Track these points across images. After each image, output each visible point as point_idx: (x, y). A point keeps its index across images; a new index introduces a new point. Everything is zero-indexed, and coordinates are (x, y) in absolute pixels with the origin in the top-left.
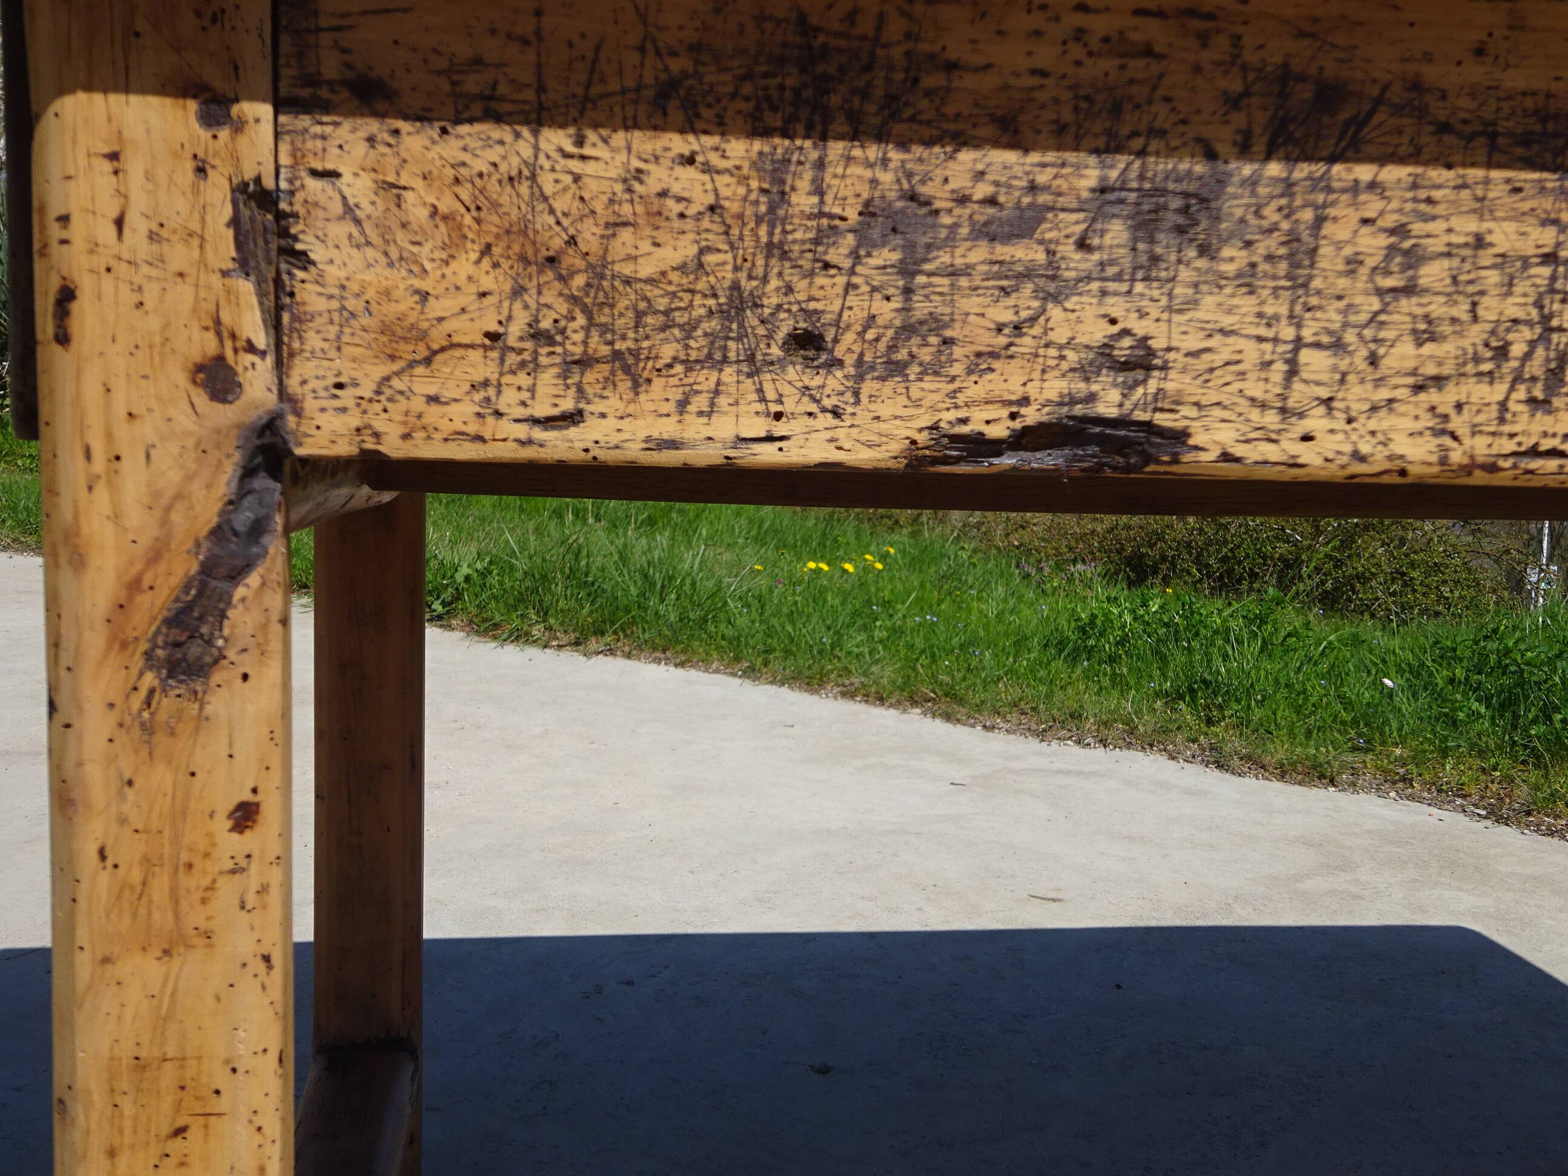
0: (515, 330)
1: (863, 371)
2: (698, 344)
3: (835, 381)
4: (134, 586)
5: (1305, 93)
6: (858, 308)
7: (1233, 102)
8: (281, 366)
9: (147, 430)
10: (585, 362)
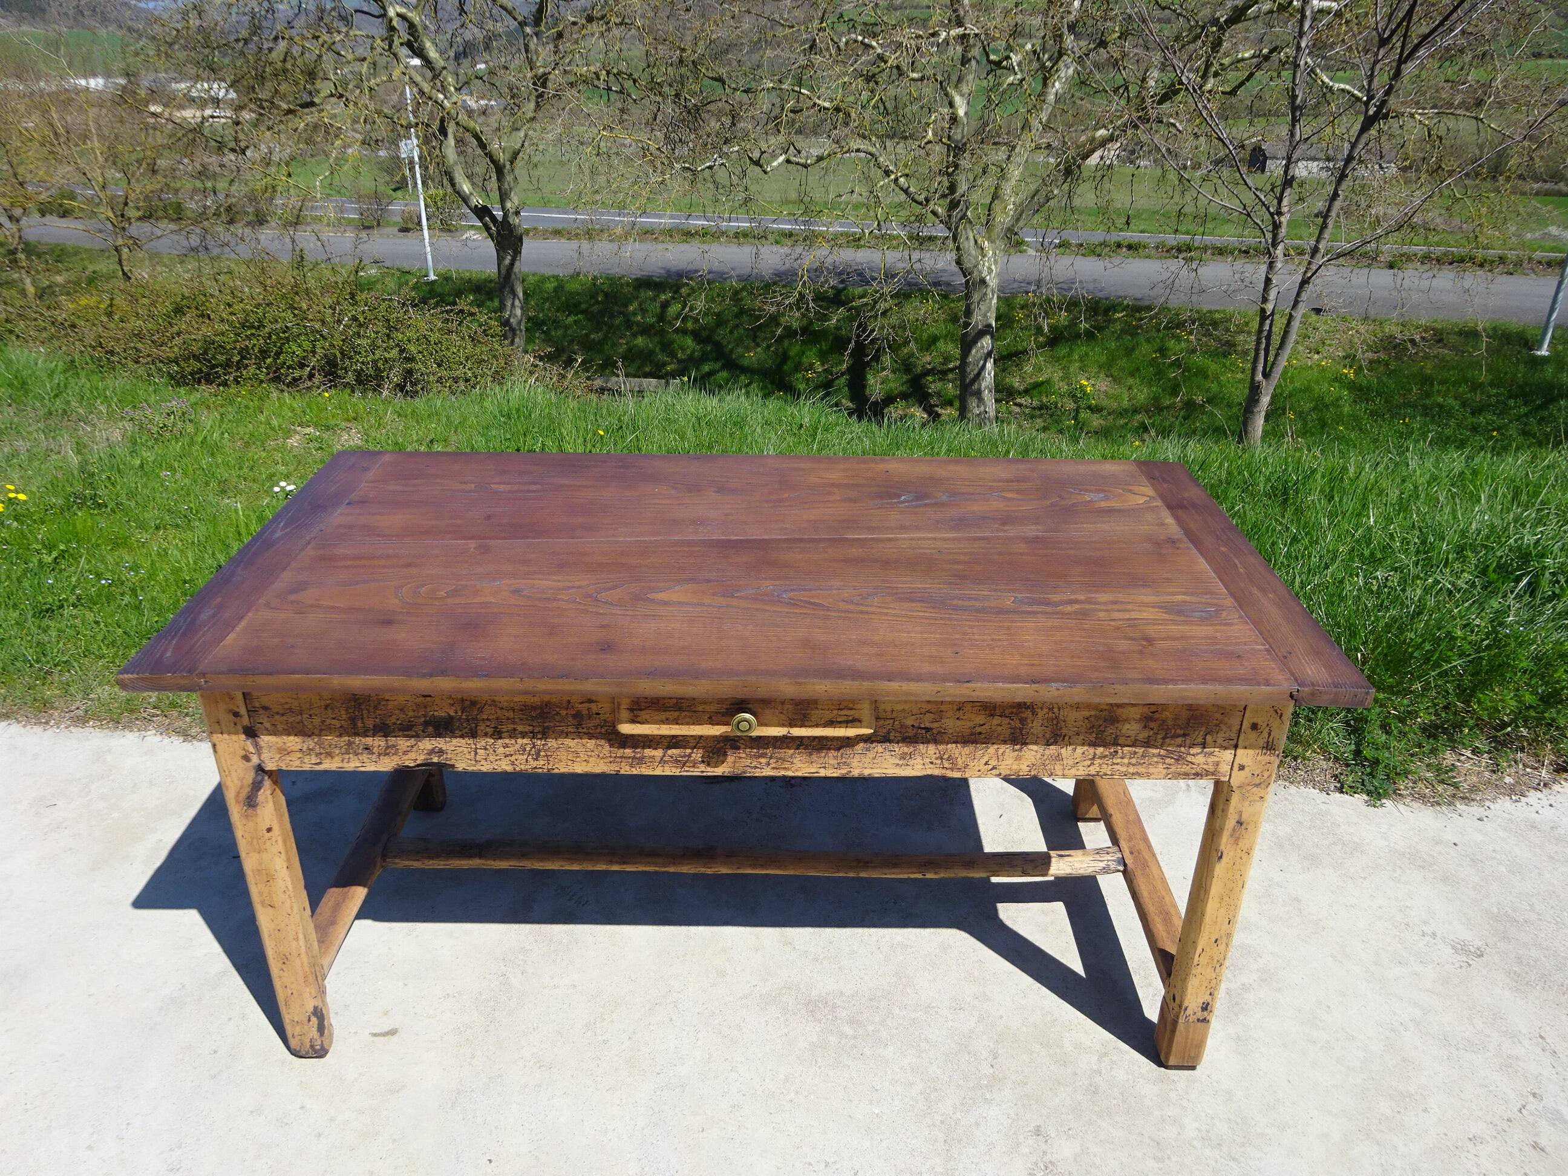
0: (305, 749)
1: (380, 755)
2: (343, 750)
3: (374, 756)
4: (239, 793)
5: (468, 703)
6: (376, 743)
7: (453, 705)
8: (259, 755)
9: (235, 767)
10: (321, 754)
